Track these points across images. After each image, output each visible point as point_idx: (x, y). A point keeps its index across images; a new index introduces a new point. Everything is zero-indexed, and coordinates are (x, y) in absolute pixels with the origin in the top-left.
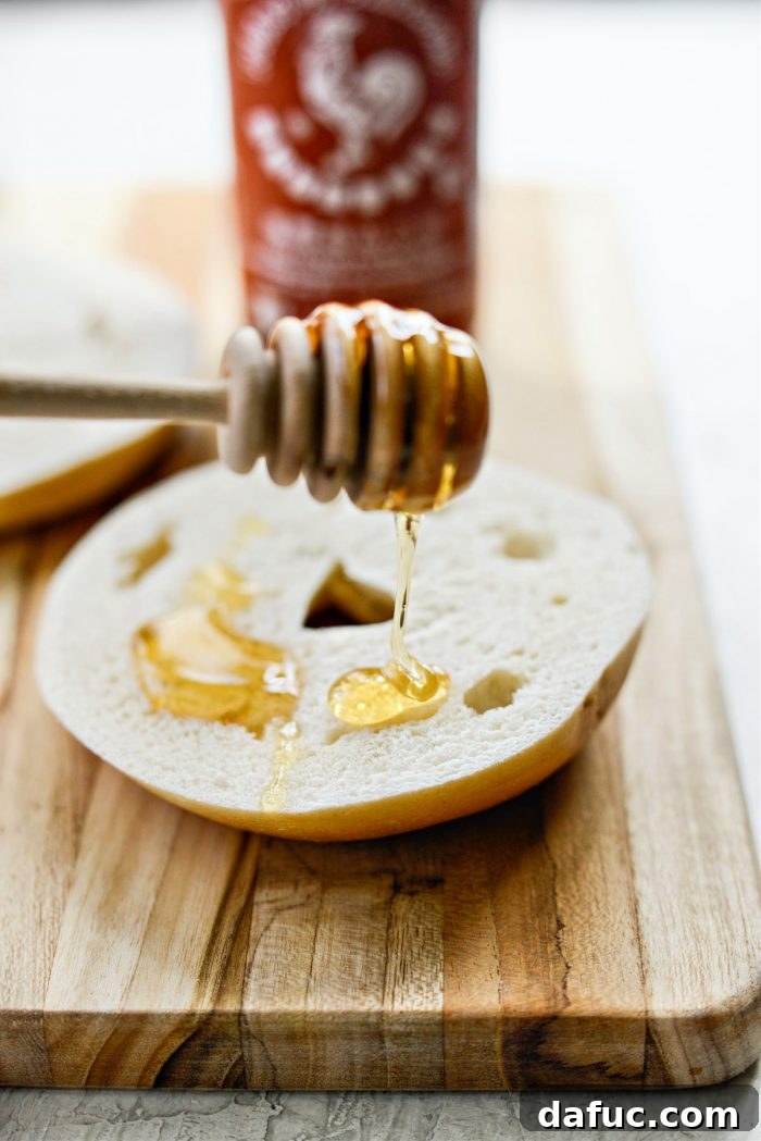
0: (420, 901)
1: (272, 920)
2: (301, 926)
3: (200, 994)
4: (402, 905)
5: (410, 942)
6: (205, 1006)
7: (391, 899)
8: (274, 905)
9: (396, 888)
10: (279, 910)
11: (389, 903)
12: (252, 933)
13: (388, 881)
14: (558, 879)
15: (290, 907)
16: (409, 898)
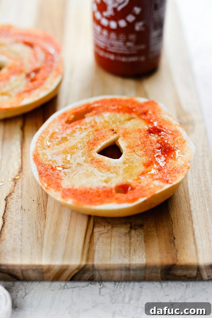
0: (138, 231)
1: (99, 237)
2: (107, 239)
3: (82, 259)
4: (133, 232)
5: (136, 243)
6: (84, 263)
7: (130, 231)
8: (99, 233)
9: (131, 228)
10: (101, 234)
12: (94, 241)
13: (129, 226)
14: (173, 225)
15: (104, 233)
16: (135, 230)
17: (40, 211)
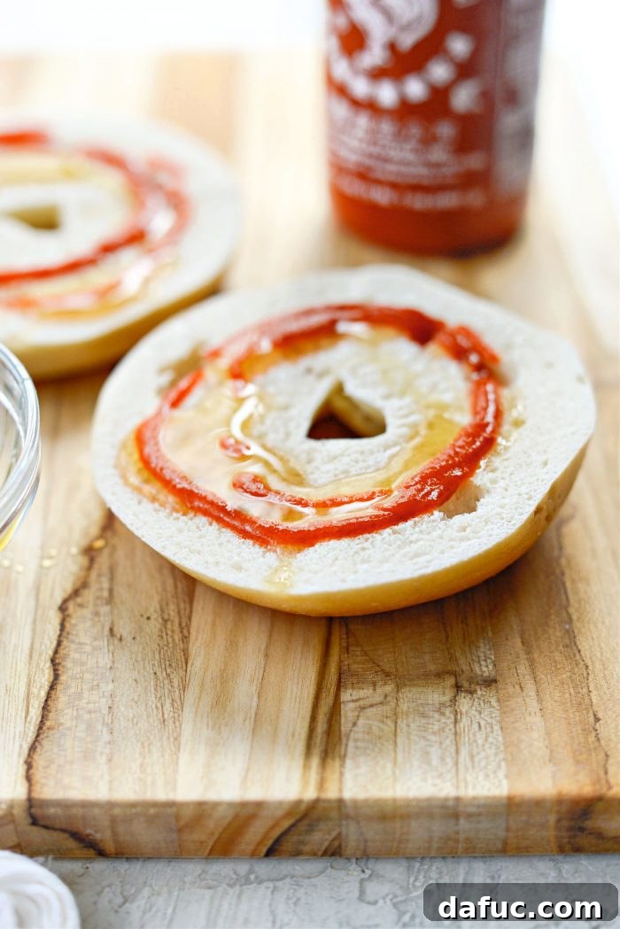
0: (479, 699)
1: (358, 716)
2: (383, 722)
3: (305, 783)
4: (464, 703)
5: (474, 735)
6: (310, 794)
7: (455, 697)
8: (358, 704)
9: (458, 688)
10: (363, 708)
11: (454, 700)
12: (343, 729)
13: (451, 681)
14: (591, 678)
15: (371, 706)
16: (470, 696)
17: (170, 640)
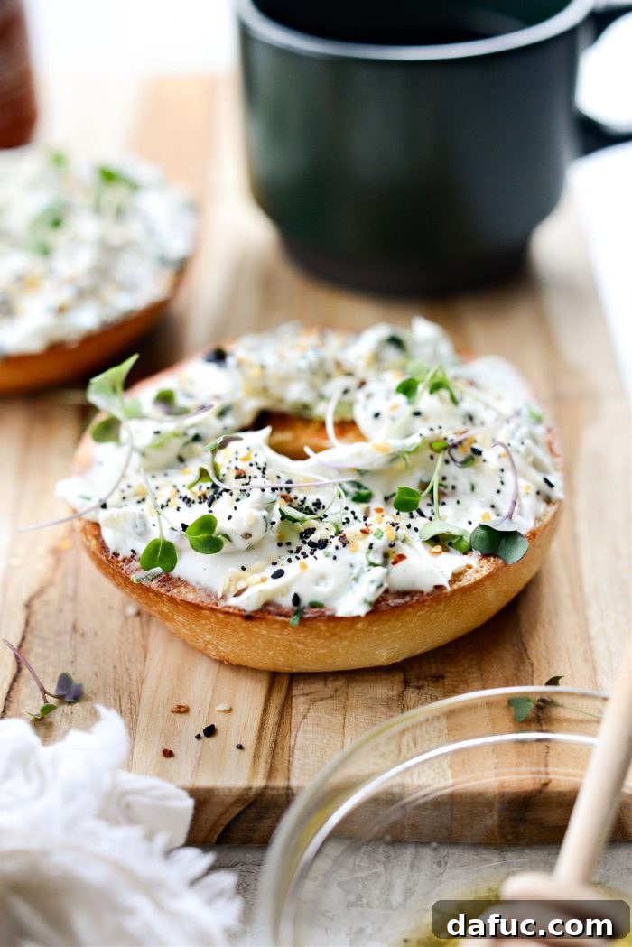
0: (426, 694)
1: (309, 709)
2: (332, 715)
3: (254, 772)
4: (412, 696)
6: (259, 782)
7: (403, 692)
8: (309, 697)
9: (406, 683)
10: (313, 701)
11: (402, 695)
12: (293, 721)
13: (399, 677)
14: (535, 676)
15: (322, 699)
16: (417, 691)
